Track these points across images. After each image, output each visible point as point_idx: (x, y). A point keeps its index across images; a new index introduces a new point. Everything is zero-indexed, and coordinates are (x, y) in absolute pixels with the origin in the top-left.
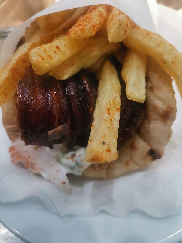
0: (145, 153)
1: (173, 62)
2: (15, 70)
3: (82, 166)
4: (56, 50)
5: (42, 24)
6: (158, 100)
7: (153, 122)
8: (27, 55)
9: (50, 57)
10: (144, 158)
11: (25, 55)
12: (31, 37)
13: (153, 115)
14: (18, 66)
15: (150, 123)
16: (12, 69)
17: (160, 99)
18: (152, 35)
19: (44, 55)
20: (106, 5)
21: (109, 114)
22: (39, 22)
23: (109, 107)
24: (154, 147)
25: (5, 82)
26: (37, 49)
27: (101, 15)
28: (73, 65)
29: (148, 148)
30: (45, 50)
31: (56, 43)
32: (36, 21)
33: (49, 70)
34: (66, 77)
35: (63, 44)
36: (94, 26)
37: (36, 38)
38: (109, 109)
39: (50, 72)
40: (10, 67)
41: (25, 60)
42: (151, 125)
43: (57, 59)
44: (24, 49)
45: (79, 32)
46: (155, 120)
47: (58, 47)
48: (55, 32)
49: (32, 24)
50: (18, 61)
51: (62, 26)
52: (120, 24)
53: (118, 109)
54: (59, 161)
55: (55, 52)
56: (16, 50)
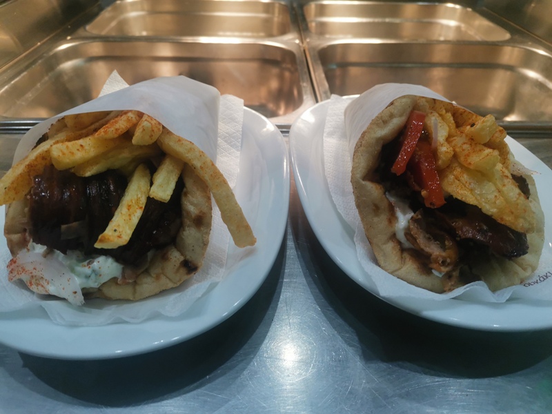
0: (178, 264)
1: (201, 168)
2: (32, 166)
3: (100, 275)
4: (79, 148)
5: (70, 123)
6: (191, 205)
7: (187, 228)
8: (48, 152)
9: (73, 153)
10: (178, 270)
11: (46, 151)
12: (56, 134)
13: (187, 222)
14: (35, 163)
15: (184, 230)
16: (28, 165)
17: (192, 204)
18: (183, 142)
19: (65, 151)
20: (138, 112)
21: (129, 210)
22: (66, 121)
23: (130, 204)
24: (188, 257)
25: (18, 178)
26: (59, 145)
27: (128, 120)
28: (97, 164)
29: (182, 258)
30: (67, 147)
31: (81, 142)
32: (63, 118)
33: (70, 167)
34: (88, 174)
35: (88, 143)
36: (117, 130)
37: (62, 136)
38: (129, 206)
39: (70, 169)
40: (27, 162)
41: (46, 156)
42: (184, 233)
43: (79, 156)
44: (44, 146)
45: (103, 133)
46: (189, 226)
47: (81, 146)
48: (84, 131)
49: (59, 120)
50: (36, 158)
51: (93, 127)
52: (144, 130)
53: (141, 208)
54: (72, 270)
55: (78, 150)
56: (35, 147)
